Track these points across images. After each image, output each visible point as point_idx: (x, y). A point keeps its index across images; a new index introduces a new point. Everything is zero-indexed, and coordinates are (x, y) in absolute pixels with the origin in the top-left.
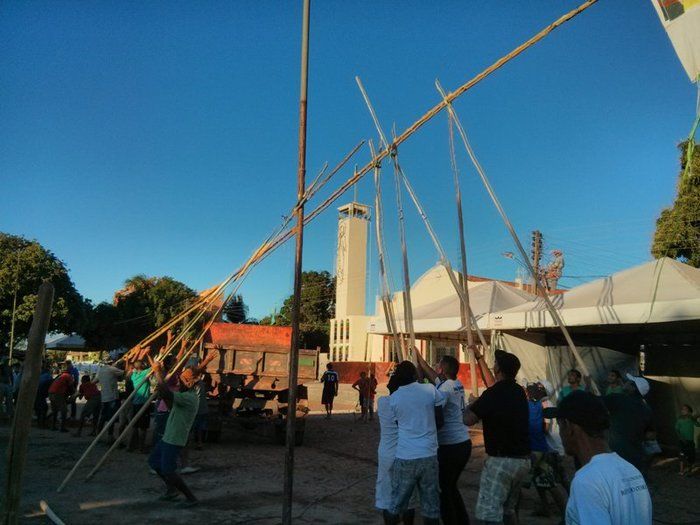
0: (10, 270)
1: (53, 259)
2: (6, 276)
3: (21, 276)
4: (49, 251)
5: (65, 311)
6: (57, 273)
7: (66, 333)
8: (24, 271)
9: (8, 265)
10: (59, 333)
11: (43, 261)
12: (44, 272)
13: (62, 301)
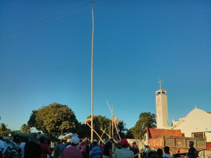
0: (59, 114)
1: (71, 110)
2: (58, 116)
3: (62, 116)
4: (69, 108)
5: (74, 126)
6: (72, 114)
7: (73, 133)
8: (63, 114)
9: (58, 112)
10: (71, 133)
11: (68, 111)
12: (68, 114)
13: (74, 123)
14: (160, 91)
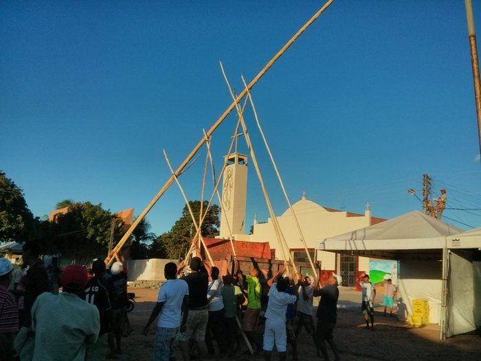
1: (13, 186)
4: (10, 179)
5: (22, 225)
6: (16, 196)
7: (17, 241)
10: (12, 241)
11: (6, 187)
12: (7, 195)
13: (20, 218)
14: (234, 156)
